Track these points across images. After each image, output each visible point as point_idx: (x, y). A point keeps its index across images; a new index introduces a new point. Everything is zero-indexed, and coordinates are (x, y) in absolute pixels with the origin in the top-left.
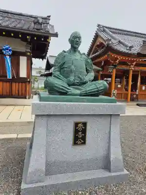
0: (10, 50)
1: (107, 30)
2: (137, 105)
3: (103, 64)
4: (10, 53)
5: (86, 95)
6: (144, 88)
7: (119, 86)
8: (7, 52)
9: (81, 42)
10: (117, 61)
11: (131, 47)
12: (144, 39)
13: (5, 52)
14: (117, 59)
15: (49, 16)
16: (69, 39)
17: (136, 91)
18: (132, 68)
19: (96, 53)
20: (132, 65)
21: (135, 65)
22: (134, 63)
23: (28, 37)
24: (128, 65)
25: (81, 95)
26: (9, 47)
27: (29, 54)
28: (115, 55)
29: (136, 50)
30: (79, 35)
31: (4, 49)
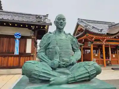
0: (19, 36)
1: (84, 21)
2: (112, 69)
3: (83, 41)
4: (20, 37)
5: (75, 82)
6: (114, 56)
7: (96, 55)
8: (18, 37)
9: (65, 23)
10: (93, 39)
11: (102, 30)
12: (108, 25)
13: (16, 37)
14: (93, 38)
15: (48, 15)
16: (54, 21)
17: (109, 58)
18: (104, 43)
19: (78, 34)
20: (104, 41)
21: (106, 41)
22: (105, 40)
23: (32, 26)
24: (101, 41)
25: (68, 83)
26: (19, 34)
27: (33, 37)
28: (91, 35)
29: (105, 32)
30: (64, 17)
31: (15, 35)
